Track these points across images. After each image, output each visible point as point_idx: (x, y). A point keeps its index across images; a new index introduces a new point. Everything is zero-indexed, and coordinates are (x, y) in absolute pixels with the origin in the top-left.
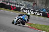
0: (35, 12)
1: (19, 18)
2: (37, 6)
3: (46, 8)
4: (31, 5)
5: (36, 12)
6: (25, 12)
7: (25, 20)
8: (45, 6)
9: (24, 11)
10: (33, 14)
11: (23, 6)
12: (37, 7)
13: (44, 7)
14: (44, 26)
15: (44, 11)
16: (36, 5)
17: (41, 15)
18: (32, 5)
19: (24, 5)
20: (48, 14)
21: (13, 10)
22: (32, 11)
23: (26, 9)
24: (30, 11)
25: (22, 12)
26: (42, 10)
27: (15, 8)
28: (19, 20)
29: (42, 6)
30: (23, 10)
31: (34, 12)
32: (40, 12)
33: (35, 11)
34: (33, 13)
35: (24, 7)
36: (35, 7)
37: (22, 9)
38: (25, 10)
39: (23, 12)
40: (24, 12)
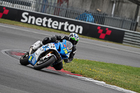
0: (63, 24)
1: (47, 49)
2: (70, 5)
3: (94, 11)
4: (51, 3)
5: (66, 24)
6: (35, 24)
7: (64, 56)
8: (93, 6)
9: (32, 19)
10: (57, 29)
11: (29, 5)
12: (69, 8)
13: (88, 9)
14: (89, 63)
15: (90, 21)
16: (66, 4)
17: (81, 32)
18: (55, 4)
19: (33, 4)
20: (99, 28)
21: (2, 18)
22: (54, 19)
23: (37, 16)
24: (50, 20)
25: (27, 22)
26: (83, 17)
27: (6, 12)
28: (47, 56)
29: (82, 6)
30: (30, 17)
31: (61, 24)
32: (76, 24)
33: (64, 21)
34: (57, 25)
35: (32, 9)
36: (64, 7)
37: (26, 15)
38: (34, 18)
39: (29, 22)
40: (33, 23)
